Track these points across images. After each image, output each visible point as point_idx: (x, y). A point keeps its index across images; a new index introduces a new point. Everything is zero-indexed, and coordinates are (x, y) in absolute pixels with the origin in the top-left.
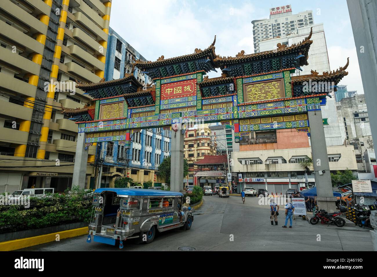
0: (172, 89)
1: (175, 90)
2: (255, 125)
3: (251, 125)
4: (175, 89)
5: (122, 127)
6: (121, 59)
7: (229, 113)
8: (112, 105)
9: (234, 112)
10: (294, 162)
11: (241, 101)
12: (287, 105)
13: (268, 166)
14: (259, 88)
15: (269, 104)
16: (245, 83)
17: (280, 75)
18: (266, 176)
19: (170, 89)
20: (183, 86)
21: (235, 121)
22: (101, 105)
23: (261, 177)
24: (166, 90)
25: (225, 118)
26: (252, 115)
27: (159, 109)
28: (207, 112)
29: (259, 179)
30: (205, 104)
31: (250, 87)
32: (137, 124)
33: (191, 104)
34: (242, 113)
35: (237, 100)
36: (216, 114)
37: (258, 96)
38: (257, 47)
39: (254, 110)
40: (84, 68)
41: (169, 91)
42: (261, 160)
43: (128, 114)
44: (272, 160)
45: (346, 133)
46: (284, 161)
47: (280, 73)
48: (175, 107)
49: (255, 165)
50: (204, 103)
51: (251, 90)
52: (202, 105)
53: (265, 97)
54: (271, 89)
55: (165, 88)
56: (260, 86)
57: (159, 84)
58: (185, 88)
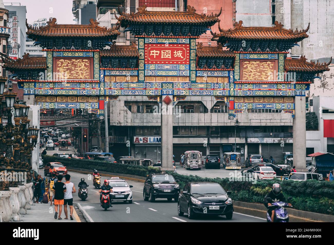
0: (159, 52)
2: (249, 103)
3: (245, 103)
4: (163, 52)
5: (94, 92)
7: (225, 89)
8: (73, 60)
9: (230, 89)
10: (220, 111)
11: (237, 77)
12: (279, 88)
14: (254, 66)
15: (264, 85)
16: (242, 58)
17: (275, 57)
19: (157, 52)
20: (173, 51)
21: (231, 99)
24: (152, 52)
25: (221, 95)
26: (248, 94)
27: (143, 75)
28: (203, 86)
29: (160, 139)
30: (200, 76)
31: (246, 64)
32: (116, 91)
33: (183, 74)
34: (239, 91)
35: (234, 76)
36: (212, 89)
37: (254, 74)
39: (249, 90)
41: (155, 53)
43: (100, 76)
47: (276, 54)
48: (164, 74)
50: (198, 75)
51: (247, 67)
52: (196, 76)
53: (259, 76)
54: (266, 68)
55: (150, 49)
56: (256, 64)
57: (143, 44)
58: (175, 52)
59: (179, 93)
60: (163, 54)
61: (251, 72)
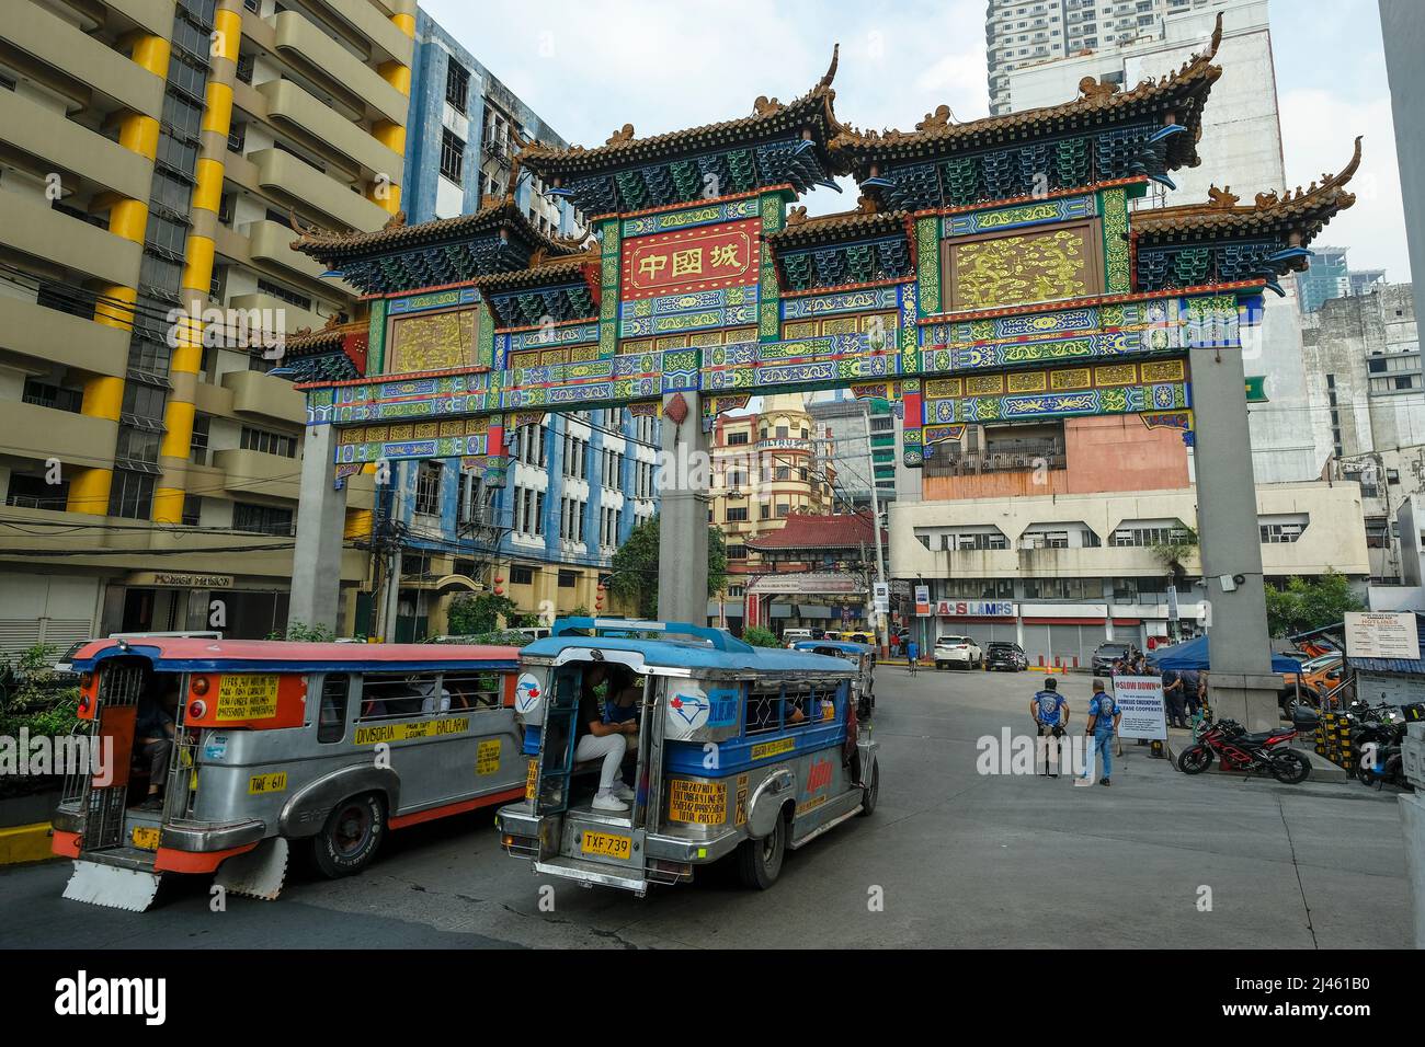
0: (664, 259)
1: (675, 265)
2: (983, 399)
3: (969, 401)
4: (678, 256)
5: (474, 404)
6: (464, 137)
7: (883, 353)
8: (435, 318)
9: (903, 350)
10: (1130, 543)
11: (930, 306)
12: (1108, 324)
13: (1026, 555)
14: (1002, 258)
15: (1041, 321)
16: (949, 234)
17: (1088, 206)
18: (1019, 593)
19: (659, 259)
20: (707, 247)
21: (908, 386)
22: (391, 320)
23: (1002, 596)
24: (643, 261)
25: (869, 373)
26: (974, 362)
27: (612, 337)
28: (800, 349)
29: (994, 606)
30: (794, 318)
31: (967, 254)
32: (529, 394)
33: (739, 317)
34: (936, 352)
35: (917, 304)
36: (833, 357)
37: (1001, 288)
38: (1000, 94)
39: (981, 344)
40: (323, 171)
41: (653, 264)
42: (1002, 534)
43: (494, 353)
44: (1045, 534)
45: (1332, 433)
46: (1092, 539)
47: (1089, 197)
48: (677, 327)
49: (980, 551)
50: (787, 314)
51: (972, 265)
52: (781, 321)
53: (1026, 290)
54: (1050, 258)
55: (637, 252)
56: (1009, 249)
57: (616, 239)
58: (716, 252)
59: (718, 381)
60: (678, 262)
61: (990, 279)
